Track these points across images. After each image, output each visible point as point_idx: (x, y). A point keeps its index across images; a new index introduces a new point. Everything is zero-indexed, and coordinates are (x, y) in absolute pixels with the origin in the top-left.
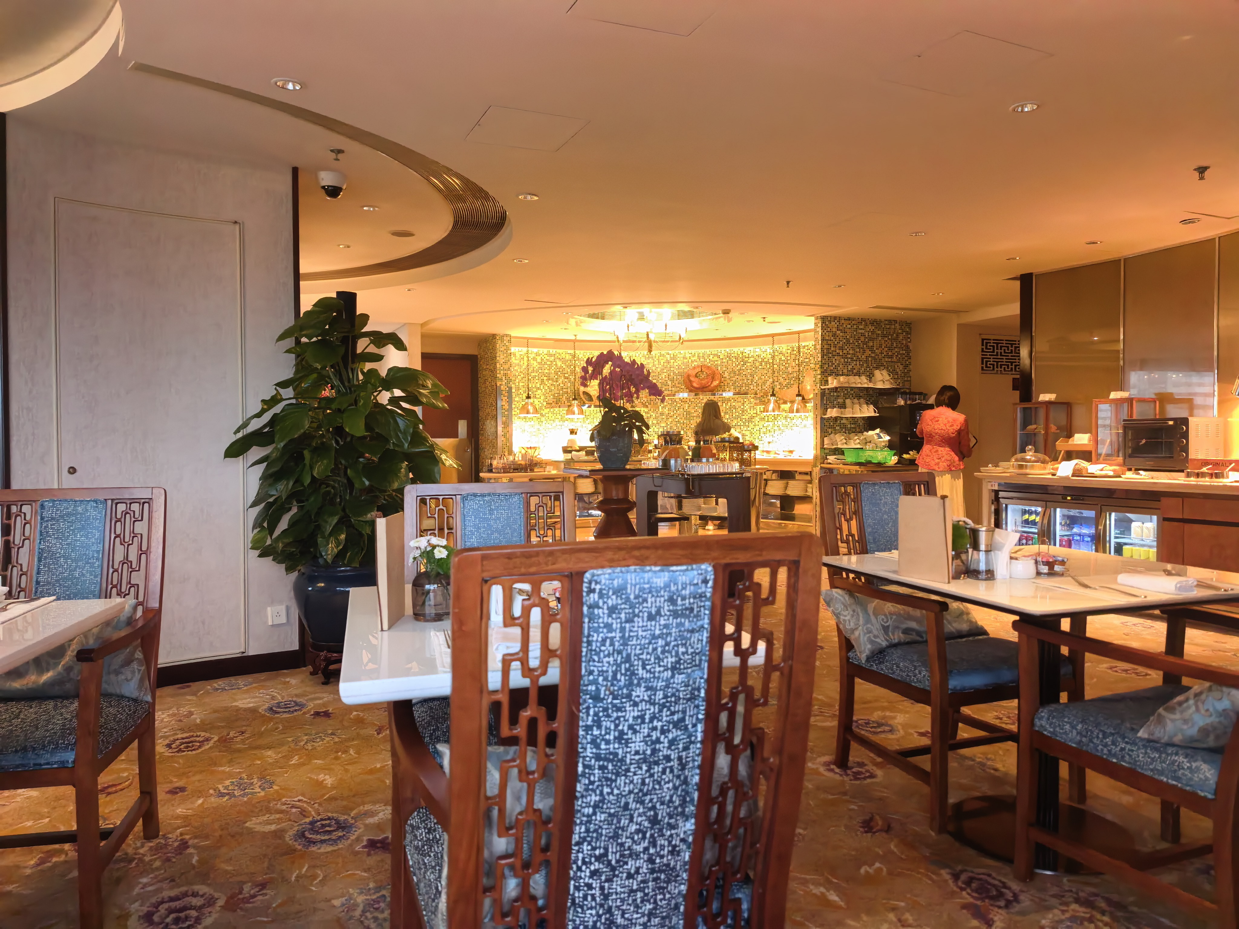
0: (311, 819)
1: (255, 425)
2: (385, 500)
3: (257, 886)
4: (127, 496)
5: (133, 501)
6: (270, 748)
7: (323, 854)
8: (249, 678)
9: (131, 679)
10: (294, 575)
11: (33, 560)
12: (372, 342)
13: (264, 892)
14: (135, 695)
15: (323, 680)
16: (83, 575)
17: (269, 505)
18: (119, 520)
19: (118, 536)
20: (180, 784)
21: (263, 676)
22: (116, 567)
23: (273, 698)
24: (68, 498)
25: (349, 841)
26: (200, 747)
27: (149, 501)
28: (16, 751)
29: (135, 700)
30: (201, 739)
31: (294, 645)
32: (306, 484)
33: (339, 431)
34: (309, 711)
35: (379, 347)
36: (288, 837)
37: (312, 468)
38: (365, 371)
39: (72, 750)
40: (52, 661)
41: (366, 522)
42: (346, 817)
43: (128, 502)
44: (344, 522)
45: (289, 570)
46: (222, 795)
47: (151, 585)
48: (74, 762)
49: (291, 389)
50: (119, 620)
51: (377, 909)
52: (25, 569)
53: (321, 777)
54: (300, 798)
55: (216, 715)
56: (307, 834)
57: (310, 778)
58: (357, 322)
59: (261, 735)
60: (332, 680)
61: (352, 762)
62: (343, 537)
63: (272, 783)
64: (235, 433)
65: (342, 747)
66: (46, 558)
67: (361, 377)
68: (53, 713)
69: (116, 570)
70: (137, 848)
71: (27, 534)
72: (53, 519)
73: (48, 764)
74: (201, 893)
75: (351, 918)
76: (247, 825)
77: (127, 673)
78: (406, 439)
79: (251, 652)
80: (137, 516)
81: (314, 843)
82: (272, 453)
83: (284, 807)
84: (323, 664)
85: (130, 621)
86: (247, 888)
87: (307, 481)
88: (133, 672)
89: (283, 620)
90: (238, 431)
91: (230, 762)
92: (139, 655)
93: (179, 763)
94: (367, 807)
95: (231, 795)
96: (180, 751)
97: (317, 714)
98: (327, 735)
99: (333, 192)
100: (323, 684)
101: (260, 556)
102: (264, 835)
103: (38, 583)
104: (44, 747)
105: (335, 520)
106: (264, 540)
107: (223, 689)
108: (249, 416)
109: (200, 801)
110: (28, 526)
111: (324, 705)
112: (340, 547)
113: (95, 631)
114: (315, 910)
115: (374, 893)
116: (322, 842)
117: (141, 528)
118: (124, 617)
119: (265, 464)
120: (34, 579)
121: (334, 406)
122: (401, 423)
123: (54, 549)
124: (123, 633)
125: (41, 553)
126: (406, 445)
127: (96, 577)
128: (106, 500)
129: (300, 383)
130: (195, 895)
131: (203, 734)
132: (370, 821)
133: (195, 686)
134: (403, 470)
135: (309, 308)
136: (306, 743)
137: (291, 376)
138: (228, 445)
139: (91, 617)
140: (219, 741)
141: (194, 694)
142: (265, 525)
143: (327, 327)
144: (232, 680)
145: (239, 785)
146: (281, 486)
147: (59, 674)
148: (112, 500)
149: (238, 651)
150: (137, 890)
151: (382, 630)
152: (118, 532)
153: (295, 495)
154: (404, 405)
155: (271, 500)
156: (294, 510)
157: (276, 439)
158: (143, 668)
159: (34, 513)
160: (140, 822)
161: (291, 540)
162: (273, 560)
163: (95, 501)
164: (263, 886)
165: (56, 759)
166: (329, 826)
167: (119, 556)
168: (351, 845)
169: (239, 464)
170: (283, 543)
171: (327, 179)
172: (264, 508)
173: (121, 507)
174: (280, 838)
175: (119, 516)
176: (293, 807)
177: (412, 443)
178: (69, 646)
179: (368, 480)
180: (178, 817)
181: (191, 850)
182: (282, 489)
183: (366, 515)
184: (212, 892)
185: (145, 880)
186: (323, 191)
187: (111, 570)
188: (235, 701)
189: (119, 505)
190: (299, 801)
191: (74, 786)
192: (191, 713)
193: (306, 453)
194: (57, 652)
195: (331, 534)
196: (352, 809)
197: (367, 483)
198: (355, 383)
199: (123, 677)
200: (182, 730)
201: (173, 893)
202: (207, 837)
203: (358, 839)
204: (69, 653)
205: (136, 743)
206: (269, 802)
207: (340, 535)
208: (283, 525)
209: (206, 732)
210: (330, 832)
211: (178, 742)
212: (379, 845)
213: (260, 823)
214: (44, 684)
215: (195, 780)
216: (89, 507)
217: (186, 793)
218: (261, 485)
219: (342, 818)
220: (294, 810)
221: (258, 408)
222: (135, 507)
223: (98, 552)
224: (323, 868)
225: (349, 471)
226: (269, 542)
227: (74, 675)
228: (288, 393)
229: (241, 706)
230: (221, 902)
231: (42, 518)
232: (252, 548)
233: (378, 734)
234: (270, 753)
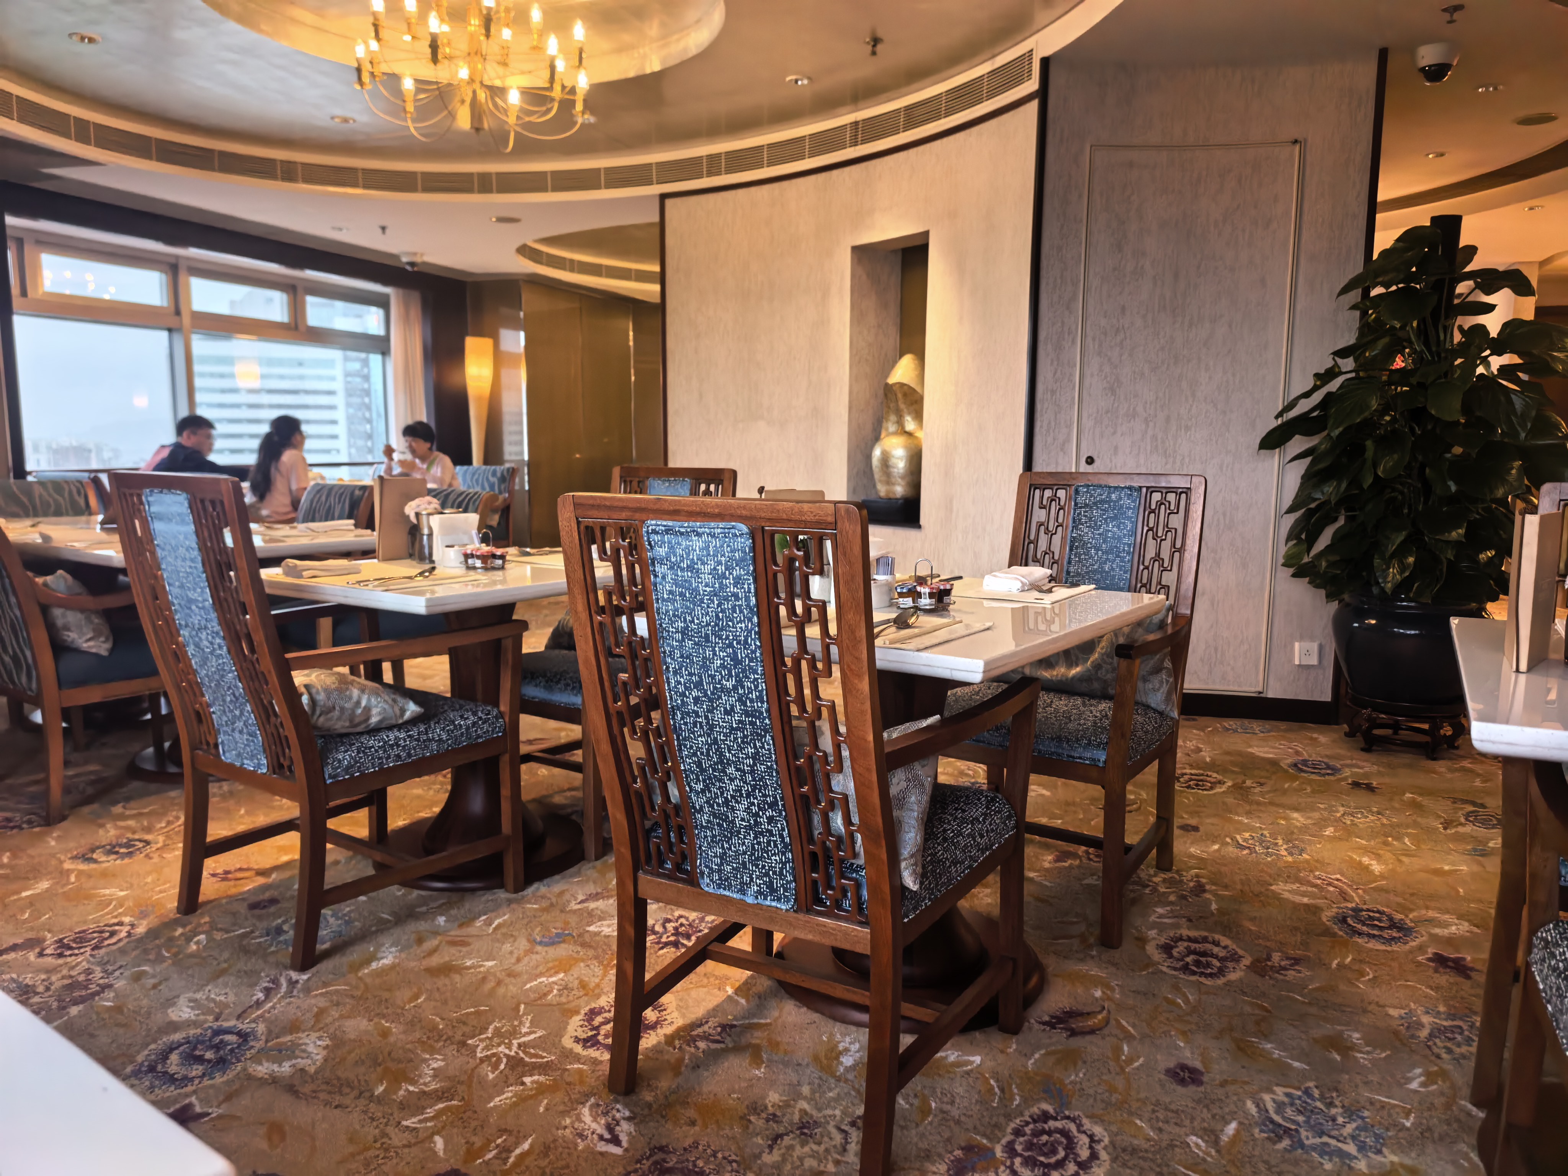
0: (1354, 905)
1: (1303, 406)
2: (1478, 513)
3: (1288, 958)
4: (1163, 485)
5: (1170, 490)
6: (1297, 810)
7: (1371, 950)
8: (1268, 725)
9: (1158, 690)
10: (1334, 606)
11: (1065, 548)
12: (1478, 286)
13: (1297, 967)
14: (1162, 707)
15: (1363, 745)
16: (1113, 569)
17: (1310, 513)
18: (1153, 511)
19: (1151, 529)
20: (1193, 822)
21: (1283, 725)
22: (1146, 564)
23: (1297, 753)
24: (1103, 483)
25: (1407, 947)
26: (1211, 788)
27: (1187, 491)
28: (1052, 739)
29: (1161, 713)
30: (1213, 780)
31: (1327, 696)
32: (1365, 486)
33: (1418, 415)
34: (1345, 779)
35: (1488, 293)
36: (1326, 916)
37: (1375, 465)
38: (1466, 328)
39: (1104, 749)
40: (1080, 656)
41: (1448, 542)
42: (1402, 917)
43: (1164, 491)
44: (1414, 541)
45: (1330, 597)
46: (1243, 848)
47: (1183, 587)
48: (1105, 762)
49: (1351, 359)
50: (1151, 622)
51: (1450, 1039)
52: (1056, 557)
53: (1366, 860)
54: (1338, 876)
55: (1228, 758)
56: (1350, 921)
57: (1351, 858)
58: (1459, 258)
59: (1285, 792)
60: (1374, 748)
61: (1407, 853)
62: (1411, 560)
63: (1302, 851)
64: (1277, 417)
65: (1394, 832)
66: (1077, 548)
67: (1457, 337)
68: (1082, 708)
69: (1147, 568)
70: (1150, 876)
71: (1060, 520)
72: (1086, 505)
73: (1080, 758)
74: (1223, 944)
75: (1413, 1036)
76: (1273, 888)
77: (1155, 681)
78: (1523, 427)
79: (1270, 695)
80: (1172, 507)
81: (1360, 934)
82: (1320, 443)
83: (1319, 882)
84: (1365, 726)
85: (1162, 625)
86: (1276, 957)
87: (1368, 481)
88: (1161, 682)
89: (1314, 661)
90: (1280, 415)
91: (1248, 813)
92: (1168, 664)
93: (1188, 799)
94: (1431, 914)
95: (1252, 850)
96: (1189, 787)
97: (1356, 785)
98: (1372, 813)
99: (1436, 73)
100: (1363, 750)
101: (1294, 575)
102: (1296, 907)
103: (1068, 573)
104: (1077, 740)
105: (1400, 537)
106: (1299, 556)
107: (1235, 731)
108: (1292, 397)
109: (1216, 847)
110: (1061, 512)
111: (1366, 775)
112: (1407, 574)
113: (1126, 630)
114: (1365, 1011)
115: (1446, 1020)
116: (1370, 936)
117: (1176, 521)
118: (1156, 619)
119: (1309, 459)
120: (1065, 569)
121: (1414, 381)
122: (1518, 402)
123: (1086, 539)
124: (1151, 637)
125: (1073, 540)
126: (1523, 435)
127: (1125, 572)
128: (1141, 487)
129: (1364, 352)
130: (1217, 944)
131: (1215, 775)
132: (1437, 931)
133: (1203, 720)
134: (1514, 471)
135: (1388, 245)
136: (1343, 815)
137: (1352, 341)
138: (1264, 434)
139: (1117, 617)
140: (1233, 786)
141: (1202, 729)
142: (1303, 536)
143: (1414, 269)
144: (1246, 722)
145: (1261, 842)
146: (1329, 489)
147: (1089, 670)
148: (1148, 488)
149: (1253, 690)
150: (1153, 918)
151: (1517, 671)
152: (1151, 525)
153: (1347, 502)
154: (1523, 376)
155: (1313, 506)
156: (1341, 521)
157: (1329, 425)
158: (1171, 680)
159: (1069, 498)
160: (1155, 851)
161: (1337, 558)
162: (1309, 583)
163: (1130, 488)
164: (1297, 961)
165: (1089, 755)
166: (1380, 920)
167: (1150, 553)
168: (1411, 952)
169: (1274, 459)
170: (1327, 561)
171: (1428, 56)
172: (1303, 515)
173: (1157, 497)
174: (1314, 913)
175: (1153, 507)
176: (1330, 884)
177: (1534, 433)
178: (1099, 642)
179: (1456, 483)
180: (1191, 856)
181: (1208, 896)
182: (1329, 491)
183: (1450, 532)
184: (1234, 947)
185: (1160, 910)
186: (1422, 75)
187: (1141, 567)
188: (1250, 746)
189: (1154, 494)
190: (1338, 880)
191: (1103, 787)
192: (1199, 750)
193: (1369, 443)
194: (1087, 647)
195: (1393, 556)
196: (1412, 910)
197: (1453, 488)
198: (1448, 346)
199: (1151, 686)
200: (1191, 766)
201: (1193, 934)
202: (1226, 887)
203: (1421, 949)
204: (1098, 650)
205: (1156, 764)
206: (1299, 871)
207: (1406, 558)
208: (1324, 541)
209: (1217, 773)
210: (1381, 928)
211: (1186, 777)
212: (1450, 964)
213: (1289, 891)
214: (1073, 678)
215: (1208, 823)
216: (1122, 495)
217: (1199, 834)
218: (1302, 484)
219: (1398, 916)
220: (1331, 889)
221: (1309, 384)
222: (1171, 497)
223: (1129, 545)
224: (1375, 968)
225: (1427, 470)
226: (1306, 560)
227: (1101, 674)
228: (1348, 364)
229: (1258, 754)
230: (1247, 961)
231: (1076, 504)
232: (1283, 565)
233: (1445, 828)
234: (1295, 815)
